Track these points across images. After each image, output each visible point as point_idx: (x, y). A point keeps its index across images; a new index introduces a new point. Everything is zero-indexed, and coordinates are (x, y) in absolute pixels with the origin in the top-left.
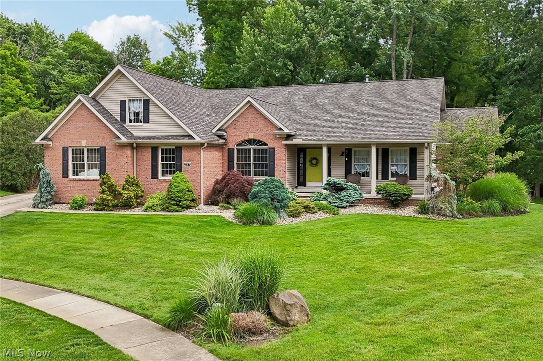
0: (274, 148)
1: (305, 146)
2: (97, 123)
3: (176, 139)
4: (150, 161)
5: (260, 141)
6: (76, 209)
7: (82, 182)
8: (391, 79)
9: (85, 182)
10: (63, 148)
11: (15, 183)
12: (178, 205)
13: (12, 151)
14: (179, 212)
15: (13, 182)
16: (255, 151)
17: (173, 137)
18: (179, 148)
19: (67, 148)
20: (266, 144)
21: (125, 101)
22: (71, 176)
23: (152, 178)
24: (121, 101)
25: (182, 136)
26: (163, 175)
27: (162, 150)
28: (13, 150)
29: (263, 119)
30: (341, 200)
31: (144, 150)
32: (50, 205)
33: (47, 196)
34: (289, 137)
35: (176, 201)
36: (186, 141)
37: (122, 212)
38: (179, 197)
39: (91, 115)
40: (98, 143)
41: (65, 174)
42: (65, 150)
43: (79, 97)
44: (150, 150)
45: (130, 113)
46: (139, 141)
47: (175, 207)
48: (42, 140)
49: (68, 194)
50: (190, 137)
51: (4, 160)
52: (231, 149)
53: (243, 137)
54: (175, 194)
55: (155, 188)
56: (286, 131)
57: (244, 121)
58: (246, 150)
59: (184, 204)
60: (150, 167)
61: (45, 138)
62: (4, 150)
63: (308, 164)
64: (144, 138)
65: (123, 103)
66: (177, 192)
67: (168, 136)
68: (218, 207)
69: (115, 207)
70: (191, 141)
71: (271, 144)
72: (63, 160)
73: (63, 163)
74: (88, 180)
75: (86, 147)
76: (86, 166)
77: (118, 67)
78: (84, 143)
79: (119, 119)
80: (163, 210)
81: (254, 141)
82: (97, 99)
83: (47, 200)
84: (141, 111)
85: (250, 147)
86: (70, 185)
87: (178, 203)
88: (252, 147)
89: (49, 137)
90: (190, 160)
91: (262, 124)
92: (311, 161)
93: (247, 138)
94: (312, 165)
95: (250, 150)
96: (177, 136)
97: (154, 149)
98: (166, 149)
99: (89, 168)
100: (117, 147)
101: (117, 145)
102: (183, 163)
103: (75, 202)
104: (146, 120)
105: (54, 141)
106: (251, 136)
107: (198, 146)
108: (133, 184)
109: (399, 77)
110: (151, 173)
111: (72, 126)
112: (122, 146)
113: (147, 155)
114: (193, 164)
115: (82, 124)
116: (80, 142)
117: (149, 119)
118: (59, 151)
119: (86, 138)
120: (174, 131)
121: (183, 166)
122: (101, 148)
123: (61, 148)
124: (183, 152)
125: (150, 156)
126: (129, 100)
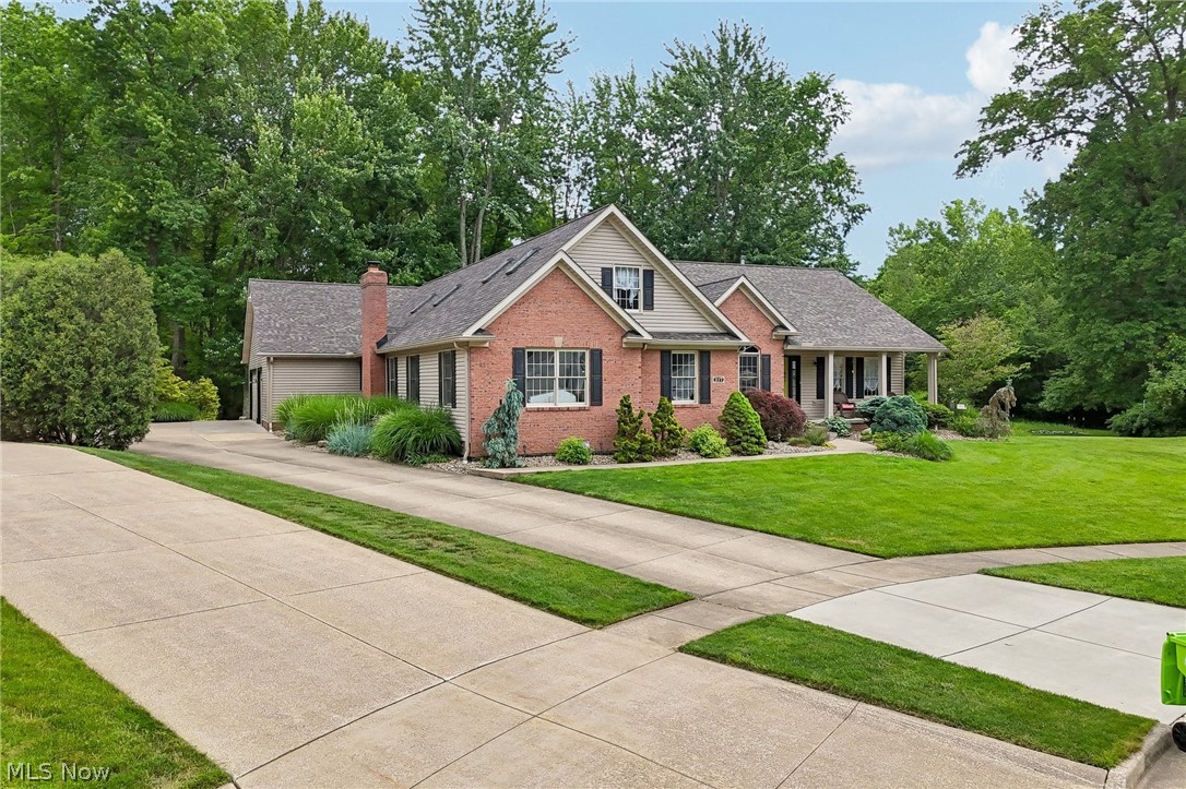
0: (769, 355)
2: (585, 307)
3: (693, 339)
4: (659, 376)
9: (561, 414)
10: (515, 349)
17: (701, 334)
18: (706, 354)
19: (522, 350)
20: (754, 350)
21: (611, 269)
22: (527, 404)
24: (604, 269)
25: (712, 334)
27: (675, 356)
31: (650, 356)
39: (576, 291)
40: (587, 342)
42: (517, 355)
43: (561, 254)
44: (658, 356)
45: (617, 290)
48: (475, 333)
49: (525, 438)
50: (733, 336)
56: (791, 330)
60: (659, 385)
61: (480, 331)
65: (607, 274)
67: (692, 334)
68: (787, 444)
70: (732, 342)
71: (765, 349)
72: (513, 372)
73: (515, 378)
75: (558, 348)
76: (557, 383)
77: (613, 208)
78: (558, 341)
84: (634, 289)
86: (529, 419)
89: (483, 327)
90: (723, 374)
97: (664, 354)
98: (681, 355)
99: (561, 387)
100: (622, 351)
101: (623, 346)
102: (713, 377)
104: (649, 305)
105: (494, 335)
107: (735, 350)
110: (659, 395)
111: (533, 308)
112: (631, 349)
113: (655, 365)
114: (727, 379)
115: (554, 307)
116: (551, 339)
117: (653, 304)
118: (506, 356)
119: (562, 332)
120: (694, 325)
121: (712, 382)
122: (593, 352)
123: (510, 350)
124: (712, 359)
125: (659, 365)
126: (617, 269)
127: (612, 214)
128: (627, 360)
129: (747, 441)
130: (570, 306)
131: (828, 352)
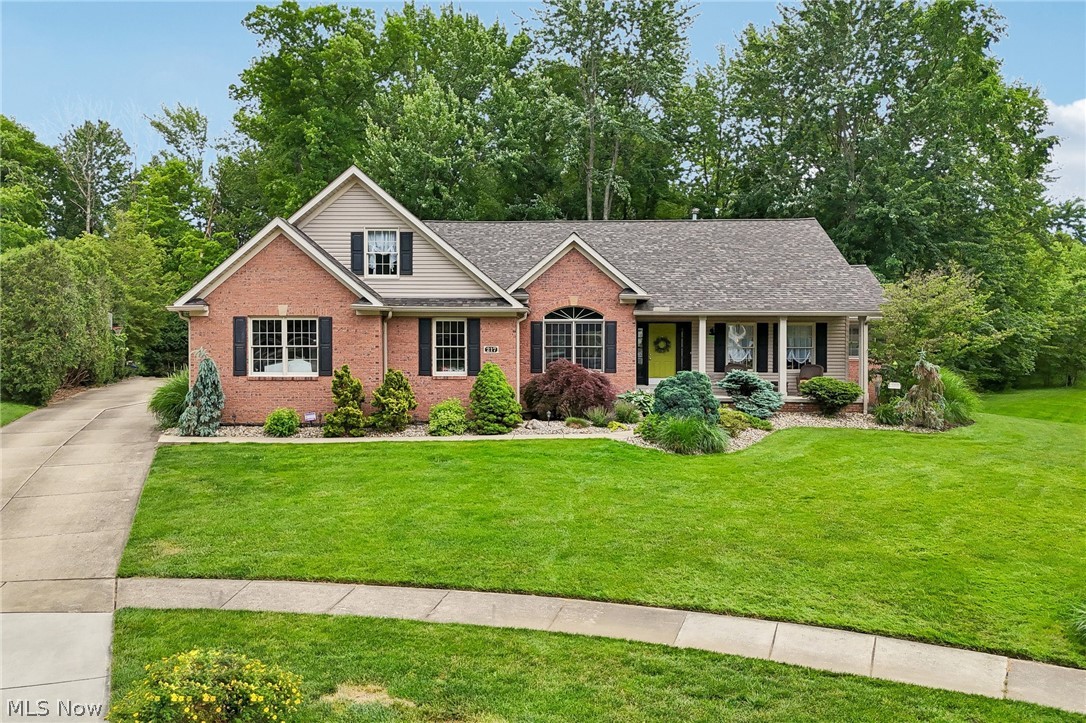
0: (615, 322)
1: (649, 320)
2: (313, 273)
4: (417, 345)
5: (587, 311)
6: (282, 435)
7: (279, 383)
8: (586, 219)
10: (235, 318)
11: (39, 386)
12: (498, 421)
13: (29, 324)
14: (504, 433)
15: (36, 385)
16: (578, 326)
17: (465, 301)
18: (475, 322)
19: (244, 319)
20: (598, 316)
21: (362, 233)
22: (251, 373)
23: (420, 375)
24: (353, 234)
25: (482, 300)
26: (439, 369)
27: (439, 324)
28: (33, 321)
29: (595, 272)
30: (759, 406)
31: (403, 324)
32: (217, 428)
33: (212, 412)
34: (641, 303)
35: (496, 414)
36: (494, 308)
37: (385, 438)
38: (501, 407)
39: (303, 258)
40: (310, 309)
41: (240, 369)
42: (239, 324)
43: (277, 222)
44: (415, 325)
45: (369, 255)
46: (399, 308)
47: (496, 425)
48: (188, 302)
49: (246, 407)
50: (502, 301)
51: (15, 344)
52: (536, 323)
53: (560, 302)
54: (495, 403)
55: (426, 391)
56: (641, 293)
57: (562, 276)
58: (562, 325)
59: (511, 420)
60: (417, 355)
61: (194, 300)
62: (13, 323)
63: (651, 348)
64: (405, 301)
65: (357, 240)
66: (499, 398)
67: (455, 300)
68: (565, 423)
69: (373, 428)
70: (504, 309)
71: (609, 315)
72: (235, 342)
73: (235, 347)
74: (293, 379)
75: (285, 317)
76: (285, 353)
77: (353, 170)
78: (283, 310)
79: (349, 267)
80: (469, 430)
81: (578, 309)
82: (300, 227)
83: (212, 419)
84: (393, 253)
85: (571, 320)
86: (251, 389)
87: (500, 418)
88: (574, 321)
89: (202, 297)
90: (496, 342)
91: (593, 281)
92: (656, 343)
93: (566, 305)
94: (659, 350)
95: (569, 326)
96: (473, 300)
97: (424, 322)
98: (447, 323)
99: (291, 356)
100: (357, 319)
101: (357, 313)
102: (483, 347)
103: (278, 421)
104: (407, 270)
105: (214, 305)
106: (574, 302)
107: (513, 318)
108: (400, 386)
109: (598, 216)
110: (417, 366)
111: (254, 276)
112: (368, 316)
113: (412, 333)
114: (501, 349)
115: (278, 275)
116: (274, 308)
117: (412, 269)
118: (226, 325)
119: (288, 301)
120: (463, 290)
121: (483, 352)
122: (321, 319)
123: (232, 320)
124: (483, 327)
125: (417, 334)
126: (370, 233)
127: (354, 177)
128: (361, 328)
129: (483, 418)
130: (295, 273)
131: (697, 318)
